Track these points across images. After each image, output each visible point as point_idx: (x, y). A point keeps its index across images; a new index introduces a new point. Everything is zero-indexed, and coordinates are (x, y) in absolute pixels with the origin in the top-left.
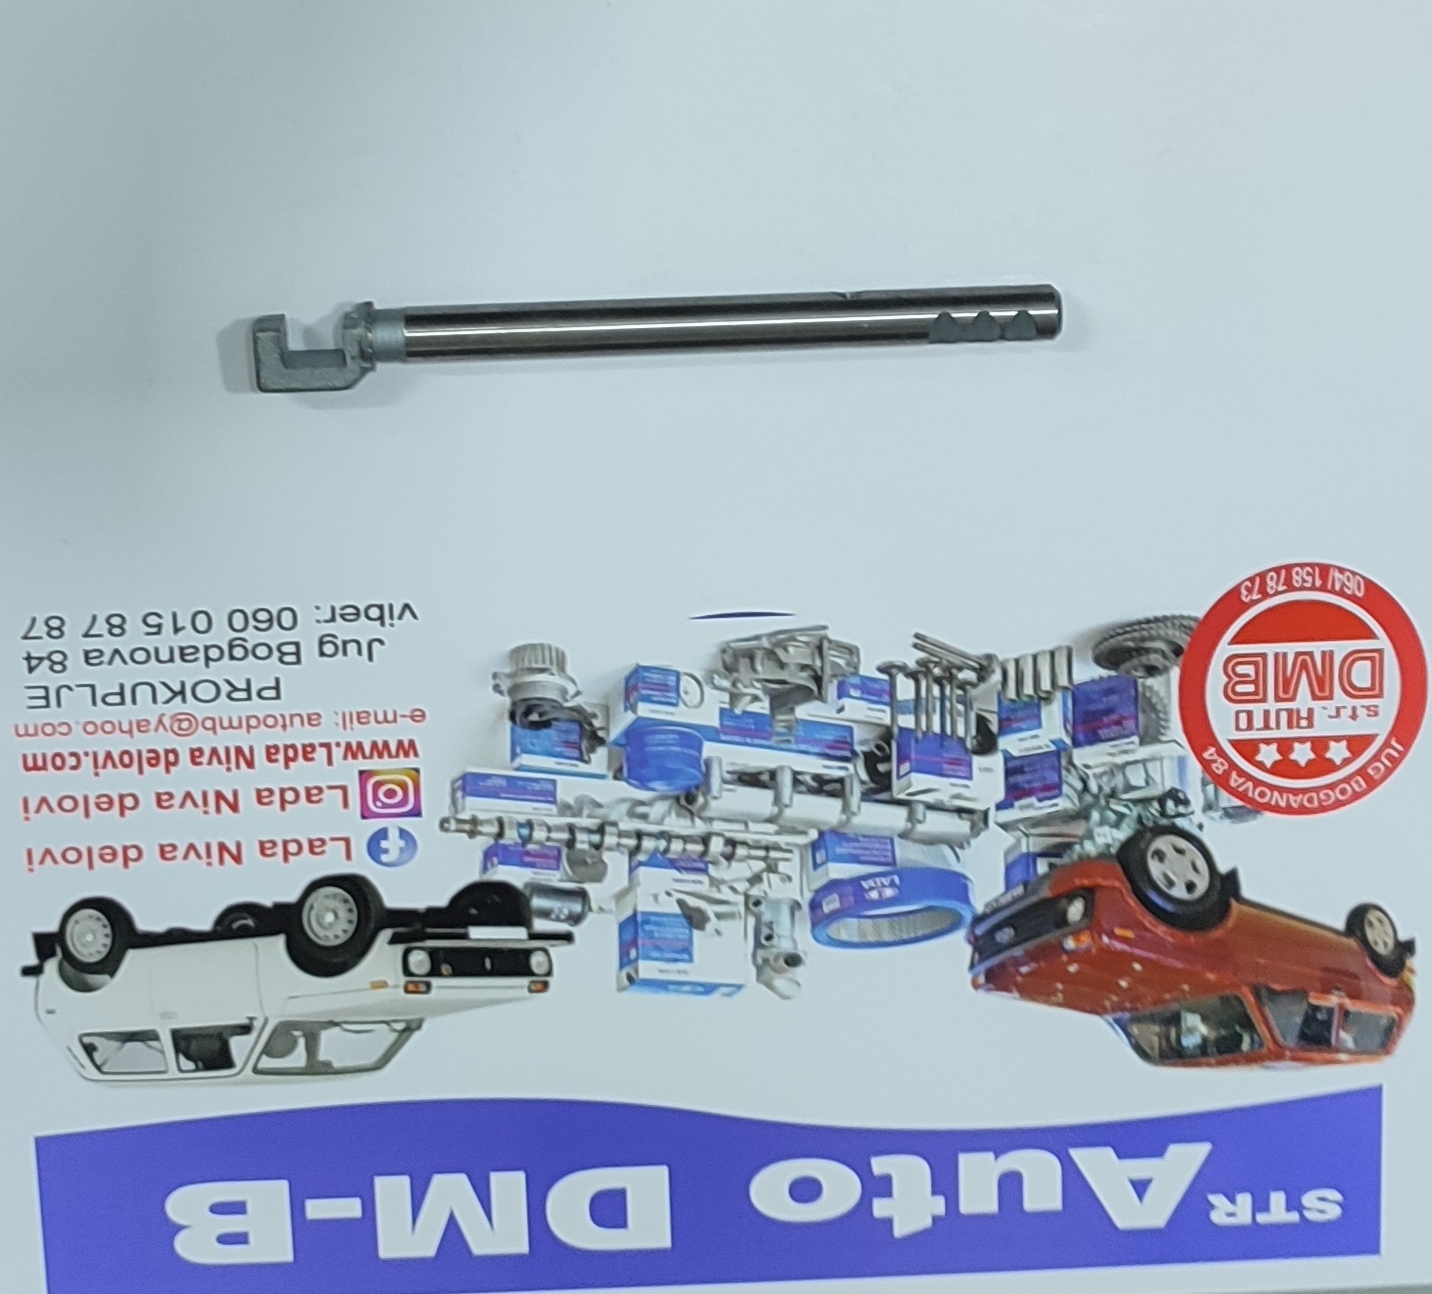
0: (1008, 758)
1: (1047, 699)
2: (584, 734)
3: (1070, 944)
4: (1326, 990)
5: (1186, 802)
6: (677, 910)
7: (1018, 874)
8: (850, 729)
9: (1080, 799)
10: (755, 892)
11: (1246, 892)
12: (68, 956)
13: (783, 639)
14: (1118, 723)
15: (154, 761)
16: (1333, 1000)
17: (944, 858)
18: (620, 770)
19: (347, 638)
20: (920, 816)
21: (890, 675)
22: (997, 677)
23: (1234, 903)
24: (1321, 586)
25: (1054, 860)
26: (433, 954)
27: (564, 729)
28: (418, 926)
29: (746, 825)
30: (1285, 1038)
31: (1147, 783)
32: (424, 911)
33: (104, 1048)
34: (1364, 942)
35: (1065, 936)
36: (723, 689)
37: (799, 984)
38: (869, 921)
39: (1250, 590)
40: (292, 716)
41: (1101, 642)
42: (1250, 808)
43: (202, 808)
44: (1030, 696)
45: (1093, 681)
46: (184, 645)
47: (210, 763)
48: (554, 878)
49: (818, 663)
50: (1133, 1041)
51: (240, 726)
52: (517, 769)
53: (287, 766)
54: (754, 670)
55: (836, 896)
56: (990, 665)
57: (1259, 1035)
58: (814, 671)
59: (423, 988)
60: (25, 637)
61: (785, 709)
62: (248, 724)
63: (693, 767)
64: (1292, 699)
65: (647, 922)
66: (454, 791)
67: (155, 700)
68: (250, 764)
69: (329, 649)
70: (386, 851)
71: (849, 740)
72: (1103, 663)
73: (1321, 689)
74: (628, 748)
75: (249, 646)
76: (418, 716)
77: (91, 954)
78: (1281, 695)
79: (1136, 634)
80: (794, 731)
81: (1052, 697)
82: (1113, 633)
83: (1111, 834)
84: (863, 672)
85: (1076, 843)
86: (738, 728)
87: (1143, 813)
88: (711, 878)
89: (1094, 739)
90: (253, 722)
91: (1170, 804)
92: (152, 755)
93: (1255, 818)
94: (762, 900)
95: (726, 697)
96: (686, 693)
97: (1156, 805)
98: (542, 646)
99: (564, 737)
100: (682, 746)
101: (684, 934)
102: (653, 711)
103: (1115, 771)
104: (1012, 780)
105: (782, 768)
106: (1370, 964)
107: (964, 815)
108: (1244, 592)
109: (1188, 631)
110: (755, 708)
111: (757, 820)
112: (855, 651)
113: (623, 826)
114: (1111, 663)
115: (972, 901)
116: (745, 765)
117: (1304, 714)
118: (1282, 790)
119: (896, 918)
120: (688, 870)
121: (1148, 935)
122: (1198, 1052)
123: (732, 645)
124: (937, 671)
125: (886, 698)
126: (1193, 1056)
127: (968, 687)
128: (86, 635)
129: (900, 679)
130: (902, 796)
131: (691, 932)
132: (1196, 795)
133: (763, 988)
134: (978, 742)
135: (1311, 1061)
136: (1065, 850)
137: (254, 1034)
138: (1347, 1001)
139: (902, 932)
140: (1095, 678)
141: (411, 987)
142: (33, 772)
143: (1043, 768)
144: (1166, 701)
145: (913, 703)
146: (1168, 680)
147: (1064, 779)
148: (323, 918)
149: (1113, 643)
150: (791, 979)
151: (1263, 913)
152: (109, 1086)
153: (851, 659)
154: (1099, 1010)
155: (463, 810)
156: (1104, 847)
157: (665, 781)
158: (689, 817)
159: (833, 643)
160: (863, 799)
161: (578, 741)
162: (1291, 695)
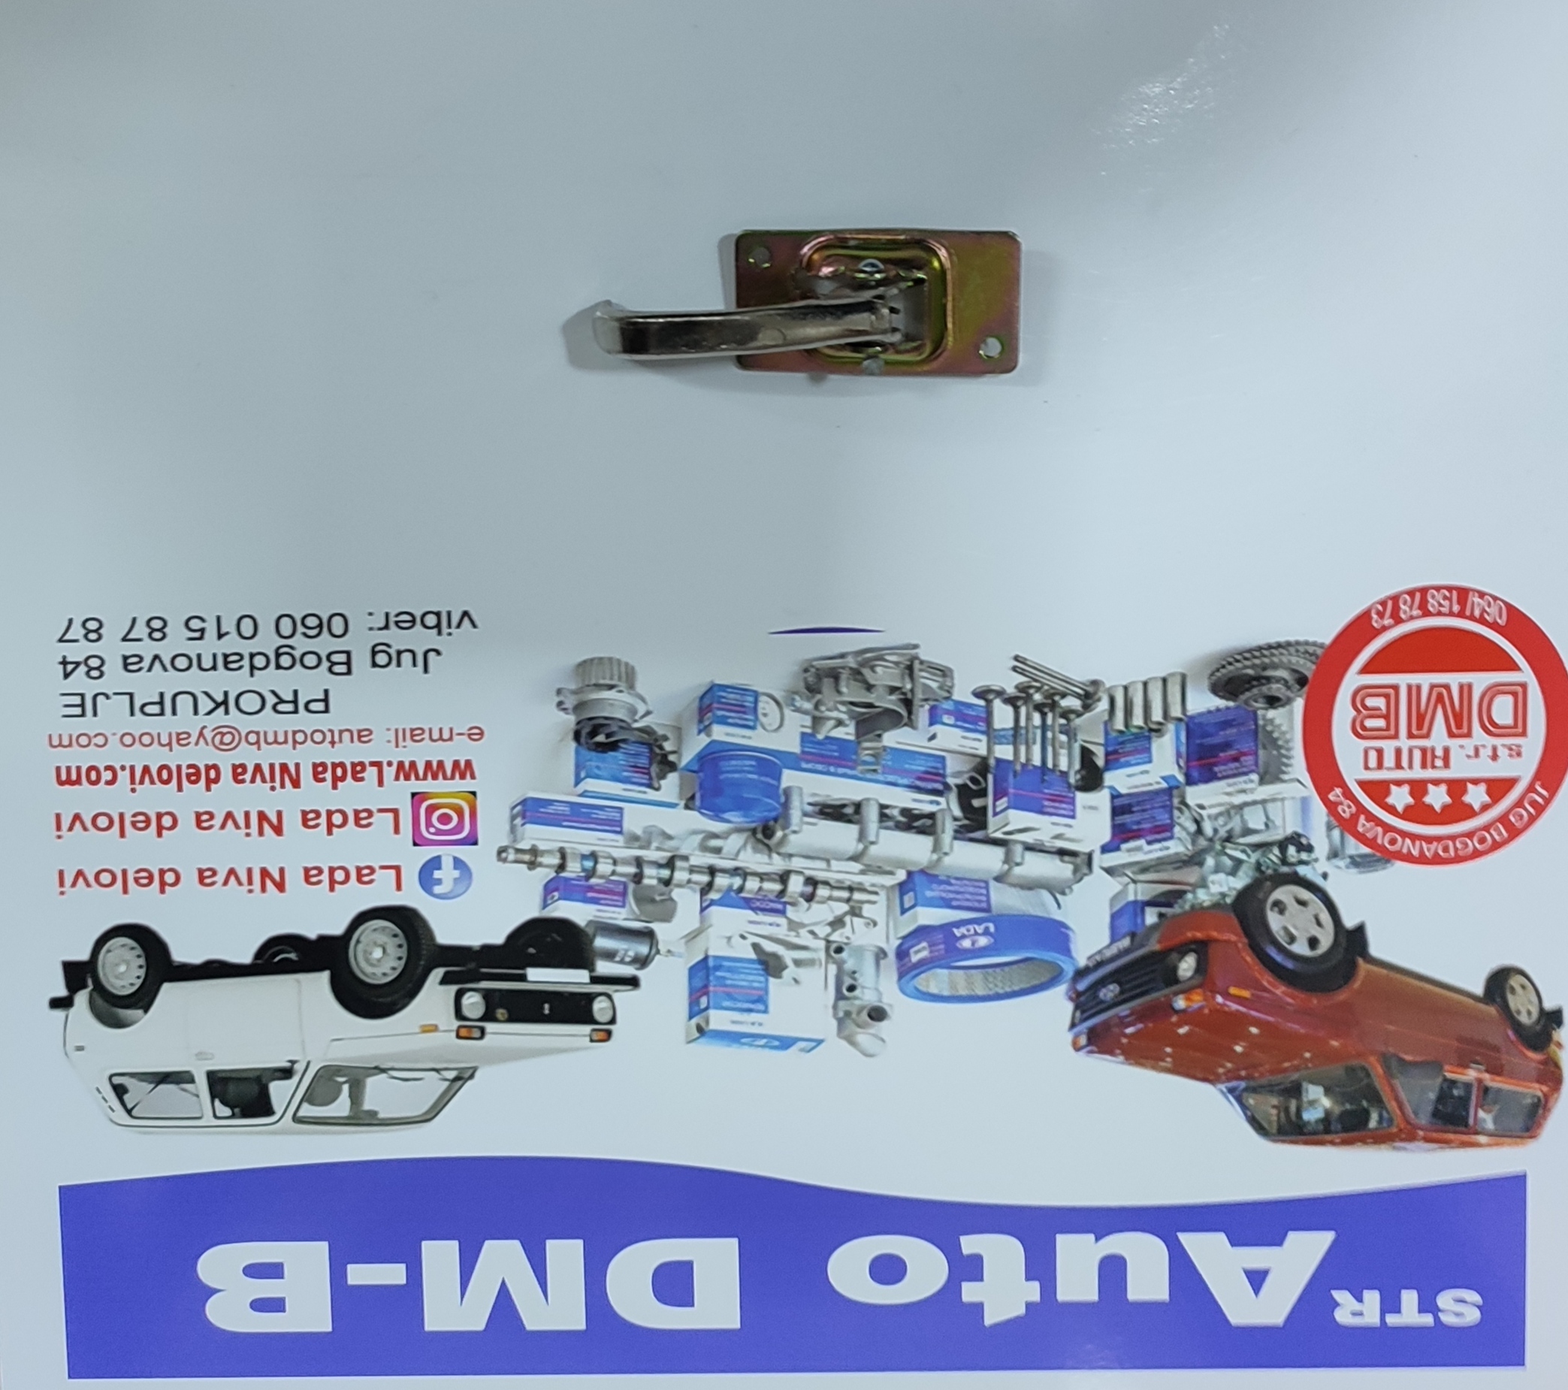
0: (1115, 796)
1: (1158, 730)
2: (654, 759)
3: (1180, 1003)
4: (1464, 1065)
5: (1309, 849)
6: (753, 956)
7: (1125, 924)
8: (943, 758)
9: (1194, 842)
10: (835, 937)
11: (1374, 950)
12: (100, 989)
13: (870, 659)
14: (1236, 759)
15: (194, 776)
16: (1471, 1074)
17: (1043, 905)
18: (693, 798)
19: (402, 648)
20: (1018, 859)
21: (986, 700)
22: (1103, 705)
23: (1360, 961)
24: (1459, 611)
25: (1163, 910)
26: (487, 995)
27: (632, 752)
28: (472, 965)
29: (828, 861)
30: (1416, 1113)
31: (1267, 825)
32: (478, 949)
33: (137, 1090)
34: (1505, 1007)
35: (1176, 994)
36: (805, 712)
37: (883, 1040)
38: (961, 972)
39: (1381, 615)
40: (341, 732)
41: (1218, 670)
42: (1380, 856)
43: (243, 830)
44: (1141, 728)
45: (1210, 712)
46: (228, 652)
47: (253, 781)
48: (620, 916)
49: (908, 686)
50: (1249, 1113)
51: (286, 742)
52: (581, 795)
53: (335, 787)
54: (839, 692)
55: (925, 944)
56: (1095, 693)
57: (1388, 1112)
58: (904, 694)
59: (477, 1034)
60: (61, 640)
61: (871, 736)
62: (294, 740)
63: (769, 797)
64: (1427, 736)
65: (718, 968)
66: (513, 818)
67: (196, 712)
68: (296, 784)
69: (381, 659)
70: (439, 882)
71: (941, 772)
72: (1221, 694)
73: (1458, 727)
74: (701, 774)
75: (297, 654)
76: (476, 734)
77: (123, 987)
78: (1415, 731)
79: (1257, 661)
80: (881, 761)
81: (1164, 728)
82: (1231, 660)
83: (1227, 881)
84: (956, 697)
85: (1185, 892)
86: (822, 756)
87: (1261, 861)
88: (790, 921)
89: (1209, 777)
90: (300, 737)
91: (1292, 850)
92: (192, 771)
93: (1384, 868)
94: (844, 946)
95: (808, 721)
96: (765, 715)
97: (1276, 851)
98: (610, 659)
99: (632, 761)
100: (760, 774)
101: (760, 982)
102: (728, 734)
103: (1232, 812)
104: (1120, 819)
105: (868, 800)
106: (1510, 1033)
107: (1067, 858)
108: (1375, 616)
109: (1313, 659)
110: (839, 733)
111: (838, 859)
112: (948, 673)
113: (694, 861)
114: (1231, 693)
115: (1074, 954)
116: (828, 796)
117: (1439, 752)
118: (1413, 837)
119: (990, 970)
120: (763, 910)
121: (1265, 995)
122: (1321, 1127)
123: (815, 663)
124: (1038, 697)
125: (982, 726)
126: (1315, 1133)
127: (1072, 716)
128: (124, 639)
129: (998, 704)
130: (999, 835)
131: (767, 980)
132: (1320, 838)
133: (844, 1043)
134: (1083, 778)
135: (1446, 1143)
136: (1176, 899)
137: (296, 1079)
138: (1486, 1076)
139: (996, 986)
140: (1212, 709)
141: (463, 1033)
142: (67, 787)
143: (1153, 808)
144: (1288, 736)
145: (1011, 732)
146: (1291, 713)
147: (1175, 819)
148: (371, 954)
149: (1230, 672)
150: (875, 1036)
151: (1393, 975)
152: (140, 1132)
153: (945, 681)
154: (1212, 1078)
155: (523, 839)
156: (1219, 897)
157: (742, 813)
158: (766, 851)
159: (926, 665)
160: (955, 838)
161: (647, 766)
162: (1425, 731)
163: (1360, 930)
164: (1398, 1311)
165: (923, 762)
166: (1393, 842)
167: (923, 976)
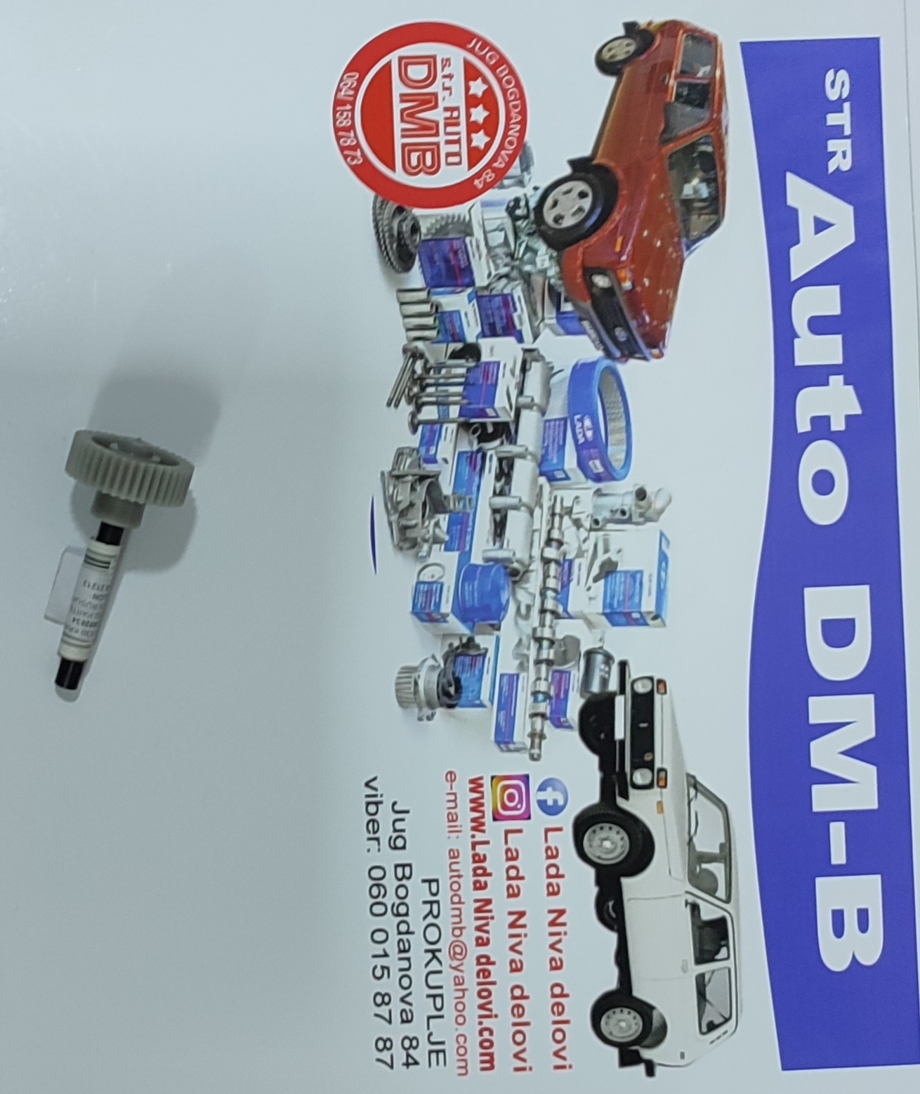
0: (483, 335)
1: (437, 307)
2: (465, 652)
3: (627, 285)
4: (665, 89)
5: (517, 200)
6: (602, 582)
7: (574, 325)
8: (461, 454)
9: (514, 280)
10: (587, 524)
11: (586, 152)
12: (639, 1041)
13: (392, 505)
14: (456, 253)
15: (486, 973)
16: (672, 83)
17: (562, 381)
18: (492, 626)
19: (392, 829)
20: (529, 400)
21: (419, 424)
22: (420, 345)
23: (595, 162)
24: (351, 104)
25: (563, 299)
26: (635, 767)
27: (461, 668)
28: (615, 777)
29: (534, 531)
30: (702, 119)
31: (501, 230)
32: (602, 774)
33: (711, 1015)
34: (625, 62)
35: (621, 288)
36: (430, 549)
37: (659, 490)
38: (610, 437)
39: (353, 158)
40: (452, 871)
41: (394, 268)
42: (521, 152)
43: (523, 939)
44: (435, 320)
45: (423, 272)
46: (397, 950)
47: (487, 932)
48: (577, 675)
49: (410, 478)
50: (704, 234)
51: (459, 909)
52: (492, 703)
53: (490, 875)
54: (415, 526)
55: (591, 463)
56: (410, 350)
57: (701, 139)
58: (416, 481)
60: (392, 1067)
61: (446, 504)
62: (457, 902)
63: (490, 572)
64: (437, 123)
65: (611, 606)
66: (509, 750)
67: (440, 972)
69: (400, 843)
70: (555, 801)
71: (469, 454)
72: (410, 265)
73: (430, 102)
74: (476, 620)
75: (397, 901)
76: (451, 776)
77: (636, 1024)
78: (434, 132)
80: (463, 496)
81: (436, 303)
82: (387, 258)
83: (541, 256)
84: (416, 444)
85: (550, 285)
86: (460, 537)
87: (526, 232)
88: (577, 556)
89: (468, 270)
90: (456, 899)
91: (518, 212)
92: (481, 975)
93: (529, 148)
94: (594, 519)
95: (436, 547)
96: (433, 576)
97: (519, 223)
98: (397, 684)
99: (467, 668)
100: (474, 580)
101: (621, 577)
102: (447, 602)
103: (492, 254)
104: (499, 330)
105: (490, 505)
106: (643, 57)
107: (528, 366)
108: (355, 162)
109: (385, 203)
110: (444, 525)
111: (533, 525)
112: (400, 451)
113: (536, 623)
114: (410, 259)
115: (595, 359)
116: (489, 532)
117: (448, 114)
118: (507, 129)
119: (608, 417)
120: (570, 575)
121: (620, 226)
122: (712, 184)
123: (396, 542)
124: (416, 390)
125: (437, 427)
126: (717, 190)
127: (428, 366)
128: (390, 1022)
129: (421, 417)
130: (512, 414)
131: (620, 572)
132: (509, 193)
133: (663, 517)
134: (472, 357)
135: (722, 97)
136: (554, 291)
137: (699, 901)
138: (673, 73)
139: (618, 413)
140: (421, 270)
141: (662, 783)
142: (495, 1063)
143: (491, 309)
144: (439, 218)
145: (441, 407)
146: (423, 216)
147: (499, 292)
148: (607, 849)
149: (395, 259)
150: (656, 496)
151: (604, 139)
152: (741, 1012)
153: (407, 454)
154: (679, 262)
155: (524, 744)
156: (552, 261)
157: (501, 592)
158: (529, 574)
159: (395, 467)
160: (515, 443)
161: (470, 658)
162: (434, 125)
163: (574, 164)
164: (842, 127)
165: (463, 467)
166: (511, 143)
167: (613, 463)
